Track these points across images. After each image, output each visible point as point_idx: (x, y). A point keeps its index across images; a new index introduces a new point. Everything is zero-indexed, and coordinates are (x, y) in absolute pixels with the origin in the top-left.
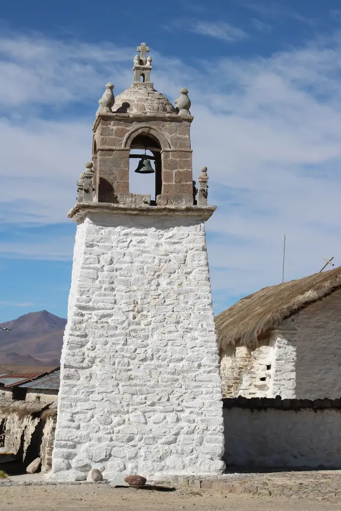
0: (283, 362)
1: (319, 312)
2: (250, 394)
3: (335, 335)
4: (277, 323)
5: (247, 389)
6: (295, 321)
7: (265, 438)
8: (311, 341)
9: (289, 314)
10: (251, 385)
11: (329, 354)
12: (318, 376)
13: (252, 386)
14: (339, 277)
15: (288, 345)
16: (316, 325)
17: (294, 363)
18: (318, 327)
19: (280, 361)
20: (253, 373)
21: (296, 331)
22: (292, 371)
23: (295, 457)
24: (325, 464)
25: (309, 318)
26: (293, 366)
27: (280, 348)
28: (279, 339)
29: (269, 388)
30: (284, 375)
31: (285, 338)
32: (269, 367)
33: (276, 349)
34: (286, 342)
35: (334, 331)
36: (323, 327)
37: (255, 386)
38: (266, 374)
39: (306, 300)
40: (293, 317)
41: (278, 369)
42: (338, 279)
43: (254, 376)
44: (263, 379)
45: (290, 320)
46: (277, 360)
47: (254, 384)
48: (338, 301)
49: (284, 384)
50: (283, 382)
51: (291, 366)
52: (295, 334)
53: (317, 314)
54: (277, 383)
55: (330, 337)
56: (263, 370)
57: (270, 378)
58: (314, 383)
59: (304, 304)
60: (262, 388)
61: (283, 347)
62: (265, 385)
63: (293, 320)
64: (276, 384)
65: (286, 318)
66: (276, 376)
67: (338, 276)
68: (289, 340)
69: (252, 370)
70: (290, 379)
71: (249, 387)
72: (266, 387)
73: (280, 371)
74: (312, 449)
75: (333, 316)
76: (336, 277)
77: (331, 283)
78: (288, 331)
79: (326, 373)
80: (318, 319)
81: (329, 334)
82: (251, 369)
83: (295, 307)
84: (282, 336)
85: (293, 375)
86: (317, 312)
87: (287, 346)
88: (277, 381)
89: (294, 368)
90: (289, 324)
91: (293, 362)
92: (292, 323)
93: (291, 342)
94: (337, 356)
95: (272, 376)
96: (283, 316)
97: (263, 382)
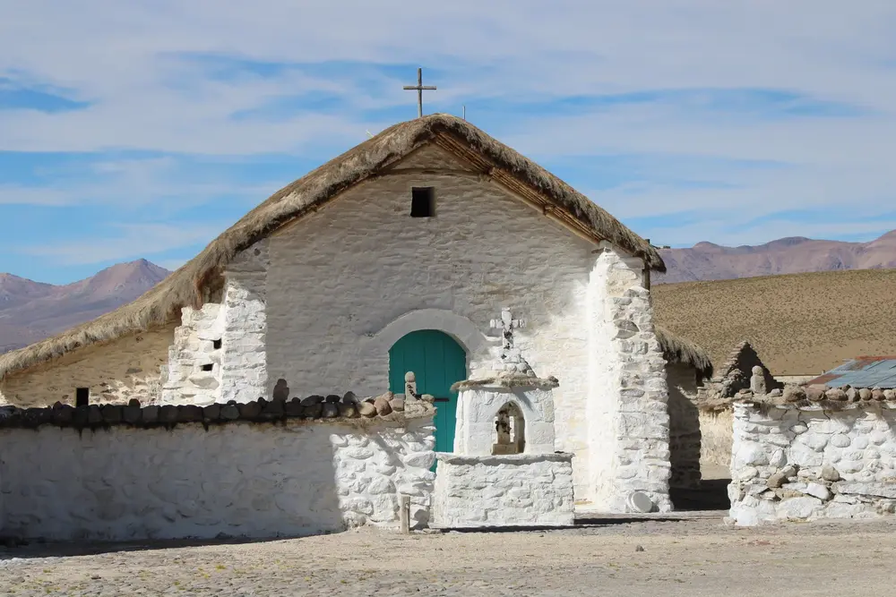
0: (240, 332)
1: (314, 235)
2: (183, 396)
3: (348, 278)
4: (224, 258)
5: (177, 388)
6: (262, 253)
7: (108, 485)
8: (301, 290)
9: (246, 241)
10: (184, 379)
11: (338, 315)
12: (318, 358)
13: (187, 381)
14: (345, 167)
15: (249, 299)
16: (310, 259)
17: (261, 335)
18: (315, 264)
19: (235, 332)
20: (188, 356)
21: (265, 273)
22: (259, 350)
23: (171, 520)
24: (228, 532)
25: (296, 248)
26: (261, 340)
27: (233, 305)
28: (230, 289)
29: (218, 385)
30: (244, 357)
31: (244, 287)
32: (217, 344)
33: (228, 307)
34: (246, 293)
35: (346, 270)
36: (325, 264)
37: (193, 381)
38: (211, 357)
39: (281, 211)
40: (256, 246)
41: (231, 347)
42: (342, 170)
43: (188, 361)
44: (208, 368)
45: (251, 251)
46: (229, 329)
47: (190, 377)
48: (351, 213)
49: (245, 375)
50: (242, 372)
51: (256, 340)
52: (263, 278)
53: (312, 239)
54: (230, 373)
55: (339, 281)
56: (206, 350)
57: (220, 364)
58: (309, 371)
59: (275, 219)
60: (204, 384)
61: (238, 305)
62: (212, 379)
63: (257, 252)
64: (228, 377)
65: (241, 248)
66: (228, 360)
67: (343, 164)
68: (252, 291)
69: (185, 351)
70: (256, 366)
71: (182, 384)
72: (212, 384)
73: (236, 351)
74: (203, 502)
75: (344, 242)
76: (340, 166)
77: (329, 178)
78: (248, 274)
79: (333, 351)
80: (316, 249)
81: (337, 276)
82: (184, 348)
83: (260, 226)
84: (237, 283)
85: (261, 358)
86: (311, 236)
87: (247, 302)
88: (229, 369)
89: (262, 344)
90: (250, 260)
91: (260, 332)
92: (256, 259)
93: (255, 294)
94: (354, 319)
95: (222, 362)
96: (235, 244)
97: (207, 374)
